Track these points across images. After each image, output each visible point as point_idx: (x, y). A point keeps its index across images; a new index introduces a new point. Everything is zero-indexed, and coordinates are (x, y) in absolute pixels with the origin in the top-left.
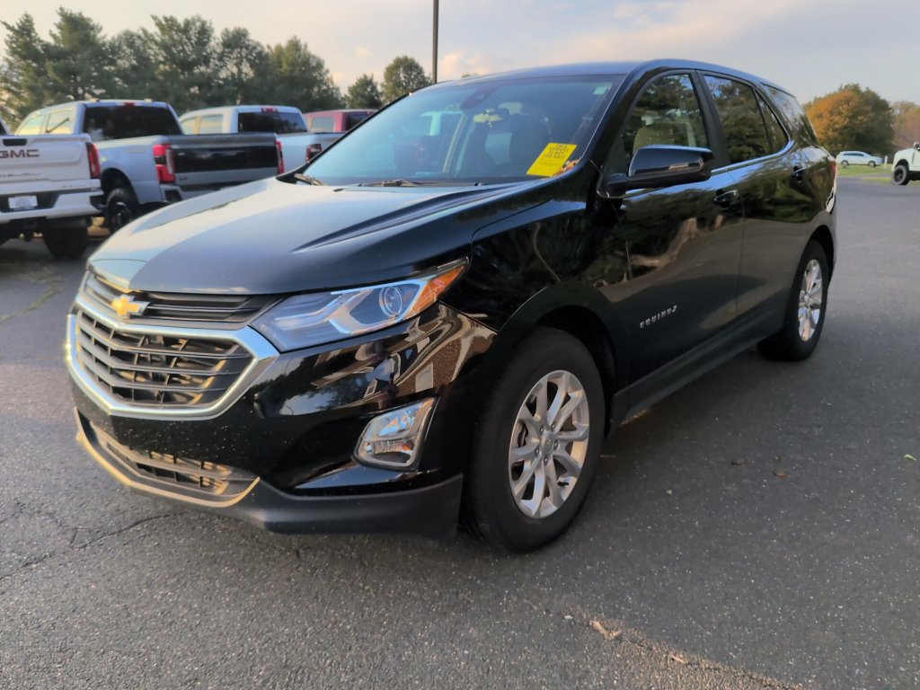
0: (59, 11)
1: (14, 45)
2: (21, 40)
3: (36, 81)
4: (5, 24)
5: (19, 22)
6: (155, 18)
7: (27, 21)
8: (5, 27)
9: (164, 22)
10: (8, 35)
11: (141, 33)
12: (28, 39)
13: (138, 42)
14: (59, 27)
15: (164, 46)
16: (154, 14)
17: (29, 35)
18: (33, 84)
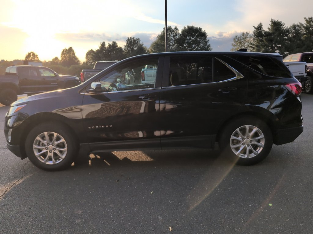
0: (271, 20)
1: (255, 33)
2: (258, 31)
3: (259, 43)
4: (254, 27)
5: (258, 25)
6: (305, 18)
7: (260, 25)
8: (254, 28)
9: (308, 20)
10: (254, 30)
11: (299, 24)
12: (260, 31)
13: (297, 28)
14: (271, 26)
15: (307, 28)
16: (305, 17)
17: (260, 29)
18: (258, 45)
